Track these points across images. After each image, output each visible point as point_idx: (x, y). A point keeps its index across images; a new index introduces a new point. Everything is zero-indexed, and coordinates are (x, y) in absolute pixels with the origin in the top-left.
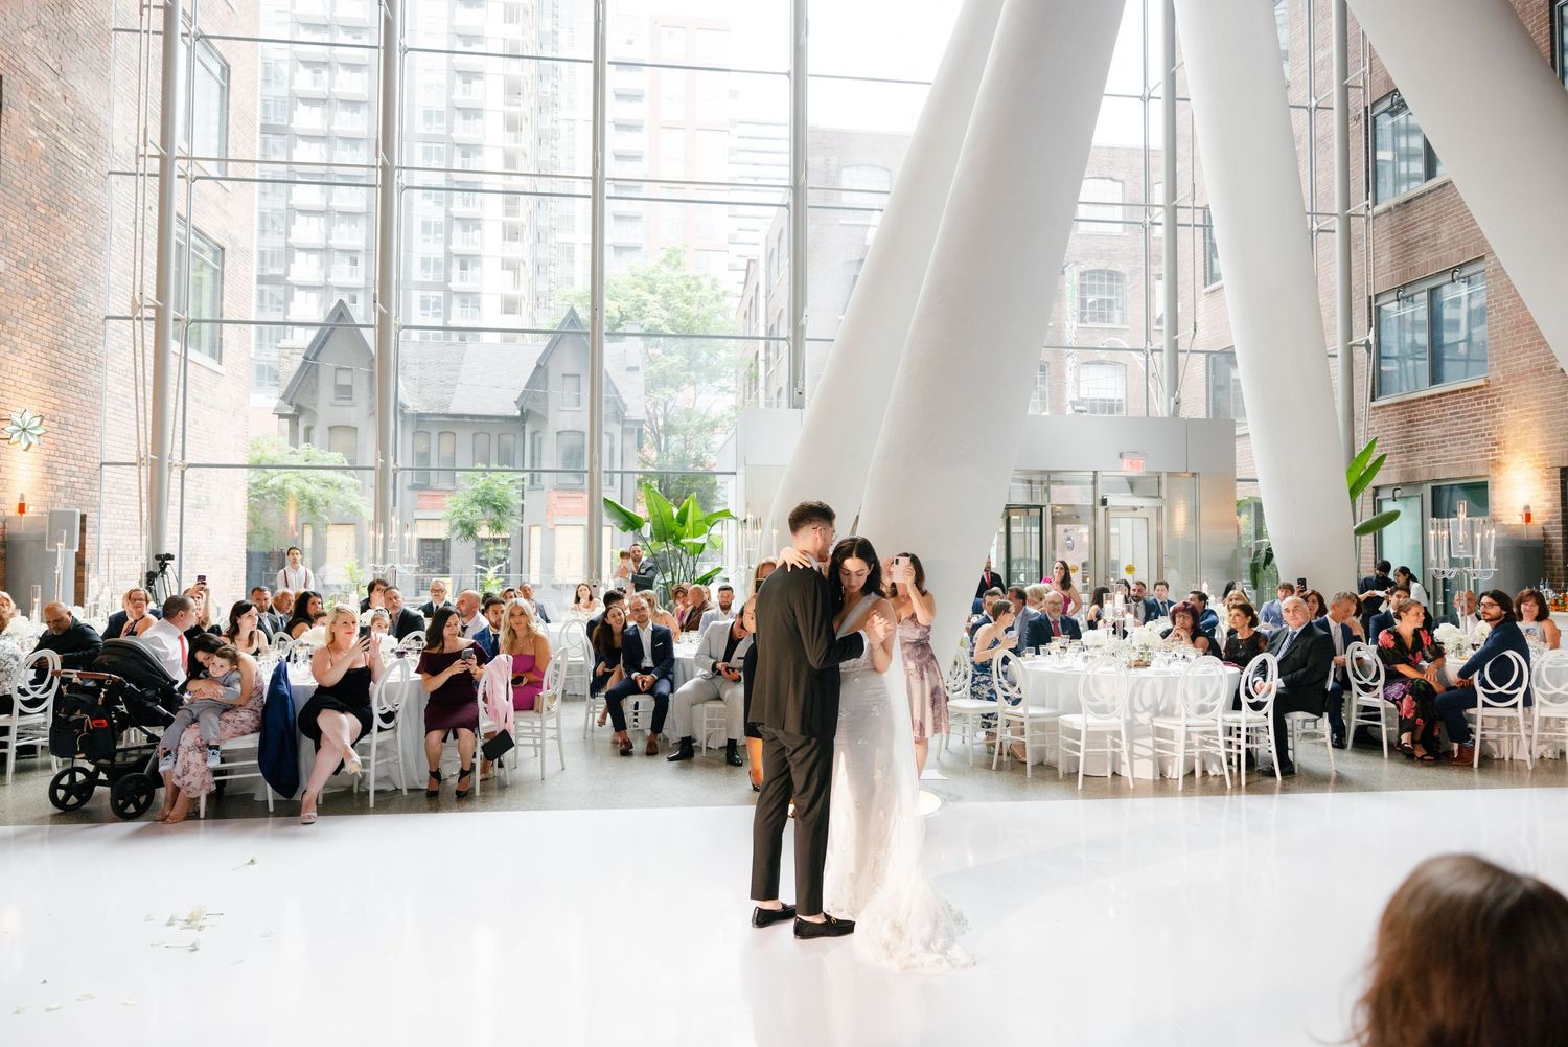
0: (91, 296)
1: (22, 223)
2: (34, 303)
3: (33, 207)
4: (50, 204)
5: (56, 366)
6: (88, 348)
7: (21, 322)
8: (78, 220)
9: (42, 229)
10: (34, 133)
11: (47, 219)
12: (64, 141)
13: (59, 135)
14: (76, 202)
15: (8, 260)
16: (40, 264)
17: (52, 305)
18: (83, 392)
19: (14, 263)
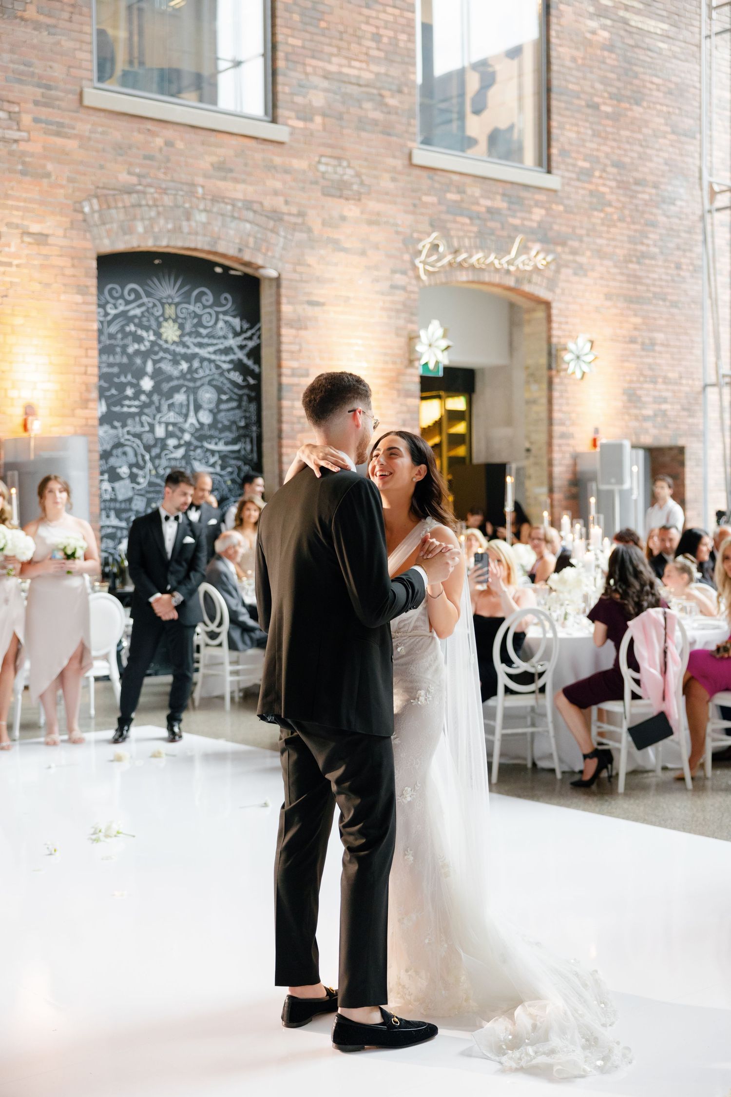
0: (682, 191)
1: (582, 130)
2: (602, 215)
3: (596, 107)
4: (617, 98)
5: (634, 279)
6: (679, 253)
7: (585, 239)
8: (658, 107)
9: (609, 129)
10: (593, 24)
11: (615, 117)
12: (636, 21)
13: (627, 15)
14: (654, 87)
15: (567, 174)
16: (610, 169)
17: (627, 212)
18: (674, 304)
19: (574, 176)
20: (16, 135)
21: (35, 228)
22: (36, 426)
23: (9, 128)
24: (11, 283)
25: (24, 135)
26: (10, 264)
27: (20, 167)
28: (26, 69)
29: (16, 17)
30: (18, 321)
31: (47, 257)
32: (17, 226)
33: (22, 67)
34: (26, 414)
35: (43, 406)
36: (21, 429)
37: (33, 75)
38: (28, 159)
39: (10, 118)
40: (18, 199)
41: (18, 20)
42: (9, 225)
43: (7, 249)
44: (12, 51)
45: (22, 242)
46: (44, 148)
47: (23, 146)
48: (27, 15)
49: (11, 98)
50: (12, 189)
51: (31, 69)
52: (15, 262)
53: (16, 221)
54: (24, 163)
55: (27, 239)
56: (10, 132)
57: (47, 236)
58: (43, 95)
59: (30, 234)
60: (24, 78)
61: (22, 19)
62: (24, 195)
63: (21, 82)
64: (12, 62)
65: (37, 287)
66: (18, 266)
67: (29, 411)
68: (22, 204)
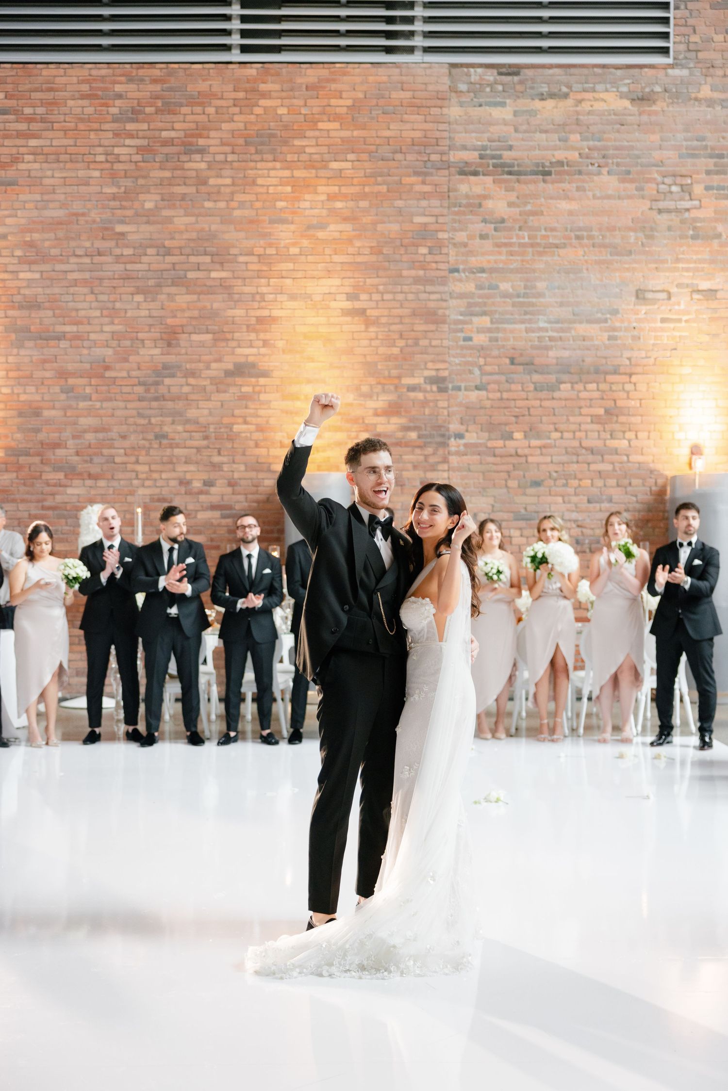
20: (687, 204)
21: (704, 285)
22: (699, 464)
23: (682, 199)
24: (680, 337)
25: (697, 203)
26: (680, 321)
27: (691, 232)
28: (699, 143)
29: (690, 99)
30: (686, 370)
31: (715, 310)
32: (687, 286)
33: (695, 143)
34: (692, 453)
35: (709, 445)
36: (687, 467)
37: (706, 148)
38: (698, 225)
39: (683, 191)
40: (688, 261)
41: (692, 102)
42: (679, 286)
43: (677, 307)
44: (686, 130)
45: (692, 299)
46: (715, 212)
47: (694, 214)
48: (700, 95)
49: (684, 172)
50: (683, 253)
51: (704, 143)
52: (685, 318)
53: (686, 281)
54: (694, 229)
55: (696, 296)
56: (682, 203)
57: (716, 291)
58: (715, 165)
59: (699, 291)
60: (697, 152)
61: (696, 99)
62: (694, 257)
63: (693, 156)
64: (686, 140)
65: (706, 338)
66: (686, 321)
67: (696, 451)
68: (692, 265)
